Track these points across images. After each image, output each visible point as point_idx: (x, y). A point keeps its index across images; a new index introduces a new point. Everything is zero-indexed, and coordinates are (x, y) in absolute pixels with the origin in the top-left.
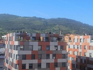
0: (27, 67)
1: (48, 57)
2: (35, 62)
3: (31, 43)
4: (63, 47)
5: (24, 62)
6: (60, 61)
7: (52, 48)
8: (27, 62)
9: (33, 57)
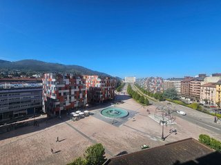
0: (62, 95)
1: (75, 88)
2: (68, 91)
3: (64, 80)
4: (84, 82)
5: (60, 92)
6: (82, 90)
7: (78, 83)
8: (62, 92)
9: (66, 88)
